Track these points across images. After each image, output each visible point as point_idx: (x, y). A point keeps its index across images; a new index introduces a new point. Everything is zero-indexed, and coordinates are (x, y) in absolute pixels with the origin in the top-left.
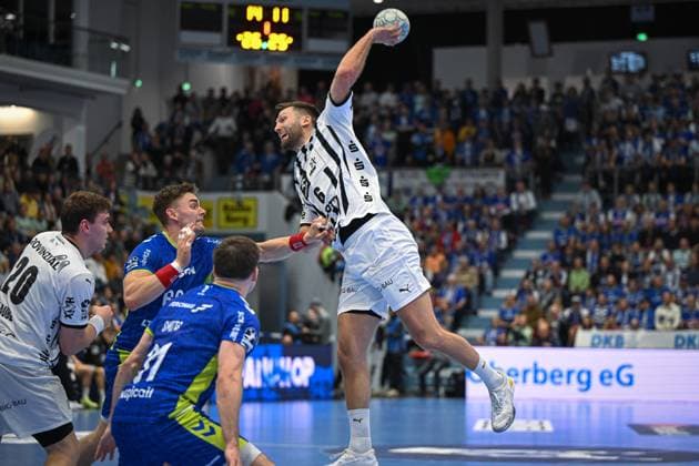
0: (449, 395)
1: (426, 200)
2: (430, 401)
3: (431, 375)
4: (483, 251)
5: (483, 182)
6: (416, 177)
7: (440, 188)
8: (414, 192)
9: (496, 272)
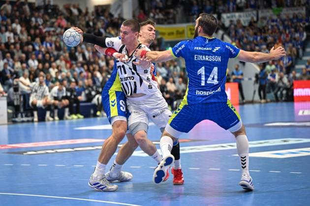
2: (279, 104)
3: (279, 93)
5: (296, 12)
6: (268, 12)
7: (279, 15)
9: (304, 50)
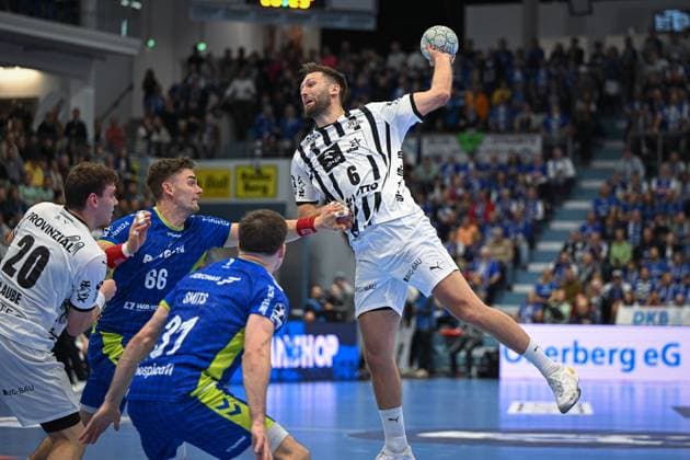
0: (482, 375)
1: (458, 168)
2: (461, 382)
3: (462, 354)
4: (517, 222)
5: (518, 148)
6: (447, 142)
7: (472, 154)
8: (445, 159)
9: (532, 245)
